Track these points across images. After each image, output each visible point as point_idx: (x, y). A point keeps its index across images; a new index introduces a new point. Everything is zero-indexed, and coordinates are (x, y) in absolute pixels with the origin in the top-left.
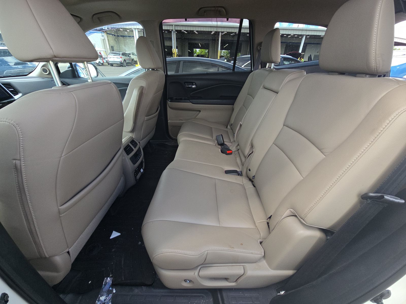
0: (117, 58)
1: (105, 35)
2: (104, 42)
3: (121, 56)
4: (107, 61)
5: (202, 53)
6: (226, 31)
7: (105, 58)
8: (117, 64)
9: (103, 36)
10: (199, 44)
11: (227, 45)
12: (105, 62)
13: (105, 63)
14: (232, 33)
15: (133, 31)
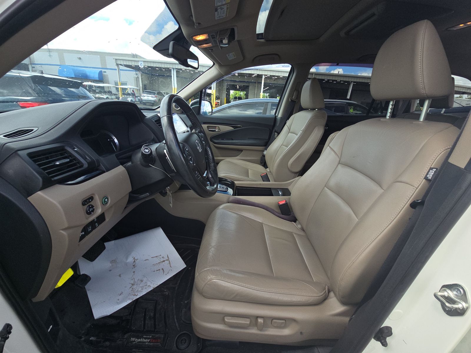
0: (152, 97)
1: (139, 74)
2: (137, 80)
3: (156, 95)
4: (139, 100)
5: (236, 95)
6: (269, 74)
7: (137, 97)
8: (151, 103)
9: (137, 74)
10: (238, 86)
11: (267, 88)
12: (137, 100)
13: (137, 102)
14: (274, 76)
15: (171, 71)
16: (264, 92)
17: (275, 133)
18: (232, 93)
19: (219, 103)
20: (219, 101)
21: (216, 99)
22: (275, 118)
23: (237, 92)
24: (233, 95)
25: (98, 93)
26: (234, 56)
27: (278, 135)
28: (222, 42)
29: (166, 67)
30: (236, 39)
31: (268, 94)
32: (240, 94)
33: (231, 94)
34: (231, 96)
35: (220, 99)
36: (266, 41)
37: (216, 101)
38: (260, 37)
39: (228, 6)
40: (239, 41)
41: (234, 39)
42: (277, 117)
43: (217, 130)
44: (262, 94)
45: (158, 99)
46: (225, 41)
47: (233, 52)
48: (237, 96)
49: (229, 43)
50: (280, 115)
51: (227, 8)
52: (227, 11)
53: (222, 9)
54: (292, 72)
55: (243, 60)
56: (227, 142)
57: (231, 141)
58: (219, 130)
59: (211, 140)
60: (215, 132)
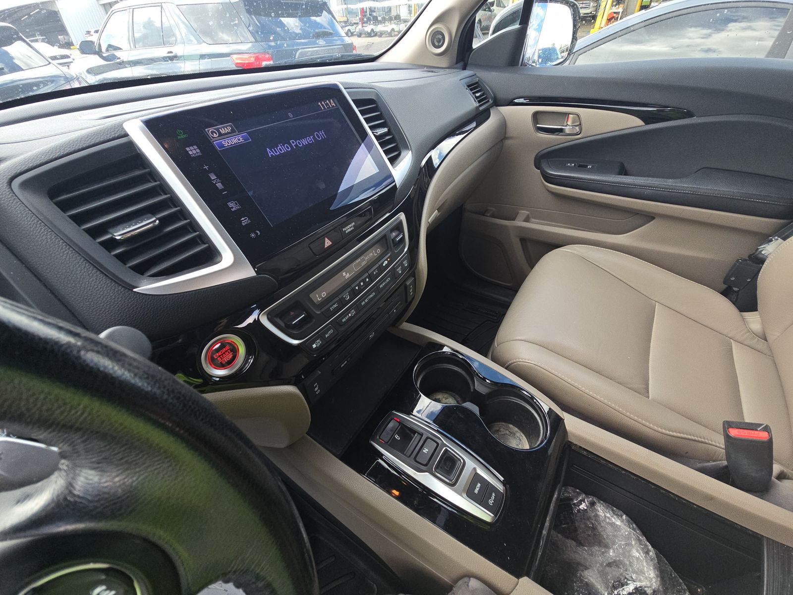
35: (623, 3)
43: (567, 129)
56: (598, 181)
57: (614, 176)
58: (577, 128)
59: (538, 165)
60: (561, 134)
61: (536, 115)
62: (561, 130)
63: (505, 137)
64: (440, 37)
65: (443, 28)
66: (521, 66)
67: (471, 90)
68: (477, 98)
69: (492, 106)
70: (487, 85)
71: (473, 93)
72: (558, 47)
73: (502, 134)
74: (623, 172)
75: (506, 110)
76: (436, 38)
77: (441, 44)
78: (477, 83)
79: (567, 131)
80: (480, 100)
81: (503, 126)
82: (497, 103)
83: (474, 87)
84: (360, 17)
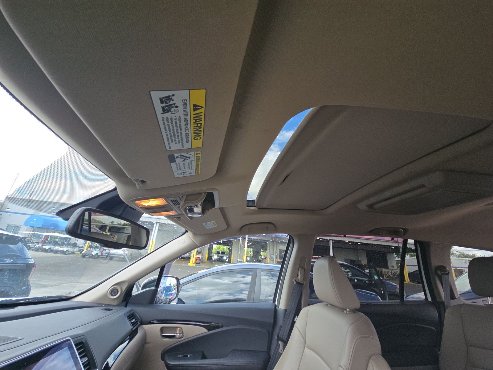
5: (219, 248)
11: (251, 243)
15: (154, 225)
16: (248, 247)
17: (280, 342)
18: (215, 247)
19: (199, 258)
20: (200, 256)
21: (196, 254)
22: (275, 310)
23: (220, 246)
24: (216, 248)
25: (60, 245)
26: (215, 225)
27: (284, 347)
28: (191, 210)
29: (149, 221)
30: (217, 205)
31: (252, 249)
32: (223, 248)
33: (213, 248)
34: (214, 250)
35: (201, 254)
36: (259, 209)
37: (196, 256)
38: (251, 204)
39: (197, 154)
40: (222, 210)
41: (214, 206)
42: (277, 308)
43: (178, 335)
44: (246, 248)
45: (130, 253)
46: (197, 210)
47: (213, 220)
48: (220, 250)
49: (203, 212)
50: (282, 306)
51: (197, 159)
52: (198, 165)
53: (185, 158)
54: (291, 242)
55: (227, 228)
56: (193, 365)
57: (199, 360)
58: (181, 334)
59: (163, 359)
60: (174, 338)
61: (162, 330)
62: (174, 336)
63: (145, 343)
64: (116, 291)
65: (118, 287)
66: (155, 303)
67: (129, 319)
68: (132, 323)
69: (139, 326)
70: (138, 314)
71: (130, 321)
72: (172, 285)
73: (144, 341)
74: (204, 357)
75: (147, 327)
76: (113, 292)
77: (115, 294)
78: (133, 314)
79: (177, 337)
80: (133, 324)
81: (145, 337)
82: (142, 323)
83: (131, 316)
84: (42, 239)
